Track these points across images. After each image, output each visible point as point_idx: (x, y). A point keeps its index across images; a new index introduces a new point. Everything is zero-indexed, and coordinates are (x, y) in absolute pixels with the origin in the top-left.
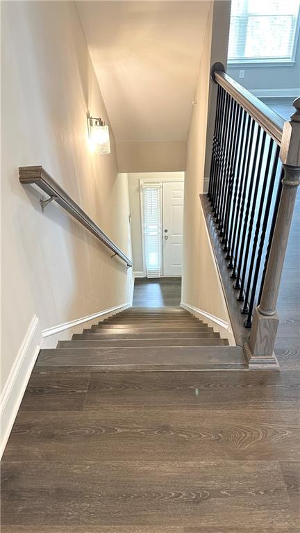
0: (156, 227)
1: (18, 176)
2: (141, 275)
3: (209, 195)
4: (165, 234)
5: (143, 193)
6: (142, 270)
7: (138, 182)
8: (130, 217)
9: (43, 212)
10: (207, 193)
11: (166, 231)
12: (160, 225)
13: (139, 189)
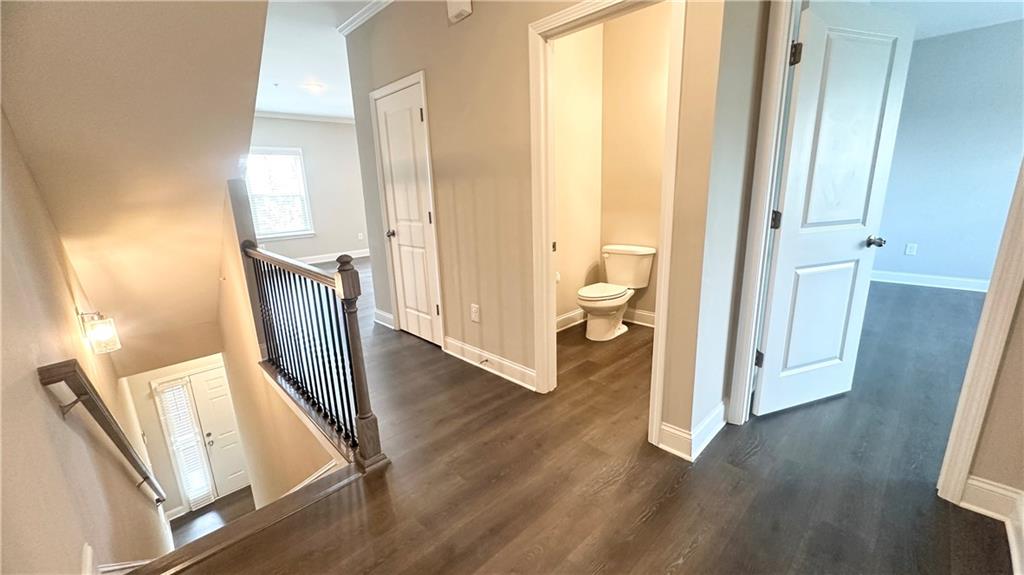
0: (192, 435)
1: (38, 377)
2: (181, 511)
3: (270, 360)
4: (207, 440)
5: (160, 397)
6: (181, 504)
7: (147, 386)
8: (143, 435)
9: (64, 419)
10: (267, 358)
11: (209, 435)
12: (197, 430)
13: (151, 396)
